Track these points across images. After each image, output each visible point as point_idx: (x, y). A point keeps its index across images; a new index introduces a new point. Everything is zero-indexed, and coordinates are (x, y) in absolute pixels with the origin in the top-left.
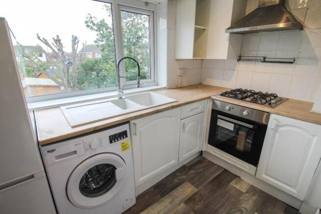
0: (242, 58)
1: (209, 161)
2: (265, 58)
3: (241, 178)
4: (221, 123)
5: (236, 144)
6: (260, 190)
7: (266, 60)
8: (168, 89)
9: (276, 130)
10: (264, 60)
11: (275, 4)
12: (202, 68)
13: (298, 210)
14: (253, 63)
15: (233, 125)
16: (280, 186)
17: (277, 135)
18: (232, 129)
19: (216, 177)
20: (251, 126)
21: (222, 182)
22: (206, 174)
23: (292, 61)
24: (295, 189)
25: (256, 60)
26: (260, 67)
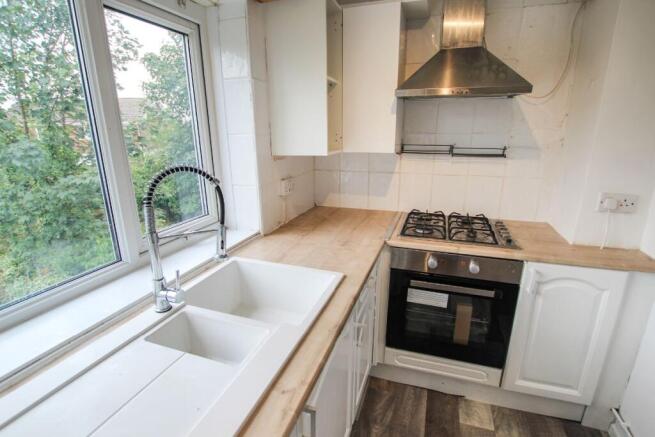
0: (406, 148)
1: (389, 382)
2: (452, 147)
3: (467, 398)
4: (417, 297)
5: (452, 333)
6: (511, 410)
7: (455, 151)
8: (265, 235)
9: (537, 292)
10: (452, 151)
11: (475, 45)
12: (315, 170)
13: (580, 423)
14: (431, 156)
15: (446, 296)
16: (546, 391)
17: (540, 301)
18: (444, 305)
19: (429, 420)
20: (491, 294)
21: (446, 426)
22: (406, 421)
23: (500, 152)
24: (577, 389)
25: (435, 153)
26: (446, 164)
